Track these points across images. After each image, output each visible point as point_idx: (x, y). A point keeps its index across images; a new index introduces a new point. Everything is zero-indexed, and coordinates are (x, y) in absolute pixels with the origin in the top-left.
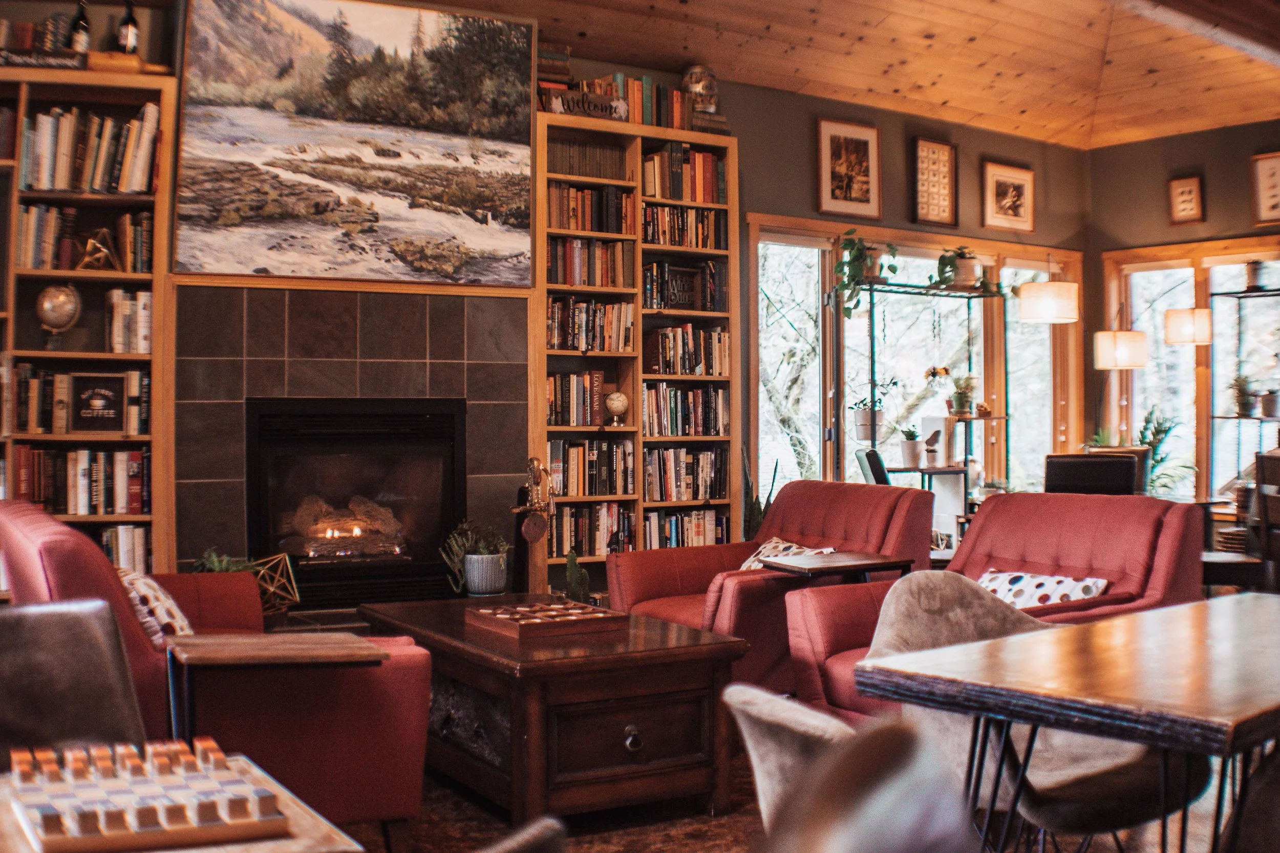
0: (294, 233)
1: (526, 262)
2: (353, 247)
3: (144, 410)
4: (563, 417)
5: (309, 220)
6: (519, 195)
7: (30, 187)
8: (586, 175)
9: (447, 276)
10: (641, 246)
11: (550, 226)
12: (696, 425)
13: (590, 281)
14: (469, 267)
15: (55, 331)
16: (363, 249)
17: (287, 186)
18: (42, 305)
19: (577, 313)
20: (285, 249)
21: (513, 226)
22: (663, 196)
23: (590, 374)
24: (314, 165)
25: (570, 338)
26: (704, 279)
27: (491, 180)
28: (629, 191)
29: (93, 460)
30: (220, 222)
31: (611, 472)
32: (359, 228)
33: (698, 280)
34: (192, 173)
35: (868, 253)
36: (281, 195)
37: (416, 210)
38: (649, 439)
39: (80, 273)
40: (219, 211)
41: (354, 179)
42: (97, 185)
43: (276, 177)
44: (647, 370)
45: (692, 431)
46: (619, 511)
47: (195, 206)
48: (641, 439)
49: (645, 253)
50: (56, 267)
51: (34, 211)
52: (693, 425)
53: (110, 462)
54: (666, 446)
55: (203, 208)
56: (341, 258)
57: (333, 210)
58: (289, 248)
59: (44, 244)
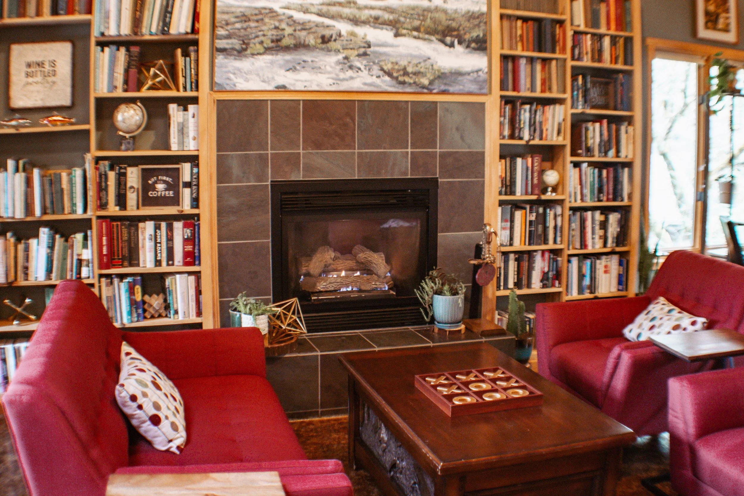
0: (305, 58)
1: (483, 76)
2: (351, 67)
3: (194, 191)
4: (511, 188)
5: (317, 48)
6: (478, 26)
7: (103, 34)
8: (529, 10)
9: (424, 87)
10: (570, 63)
11: (502, 48)
12: (608, 194)
13: (533, 89)
14: (441, 81)
15: (127, 136)
16: (360, 69)
17: (299, 23)
18: (117, 118)
19: (522, 112)
20: (299, 70)
21: (475, 49)
22: (586, 26)
23: (532, 157)
24: (320, 7)
25: (517, 131)
26: (615, 87)
27: (456, 16)
28: (561, 23)
29: (157, 228)
30: (249, 52)
31: (545, 229)
32: (356, 53)
33: (611, 88)
34: (225, 17)
35: (732, 70)
36: (295, 31)
37: (399, 39)
38: (574, 205)
39: (145, 93)
40: (247, 44)
41: (351, 17)
42: (154, 30)
43: (290, 17)
44: (574, 153)
45: (605, 198)
46: (549, 256)
47: (229, 41)
48: (567, 205)
49: (573, 68)
50: (126, 90)
51: (107, 49)
52: (605, 194)
53: (170, 228)
54: (586, 209)
55: (235, 43)
56: (342, 76)
57: (335, 40)
58: (302, 69)
59: (115, 74)
